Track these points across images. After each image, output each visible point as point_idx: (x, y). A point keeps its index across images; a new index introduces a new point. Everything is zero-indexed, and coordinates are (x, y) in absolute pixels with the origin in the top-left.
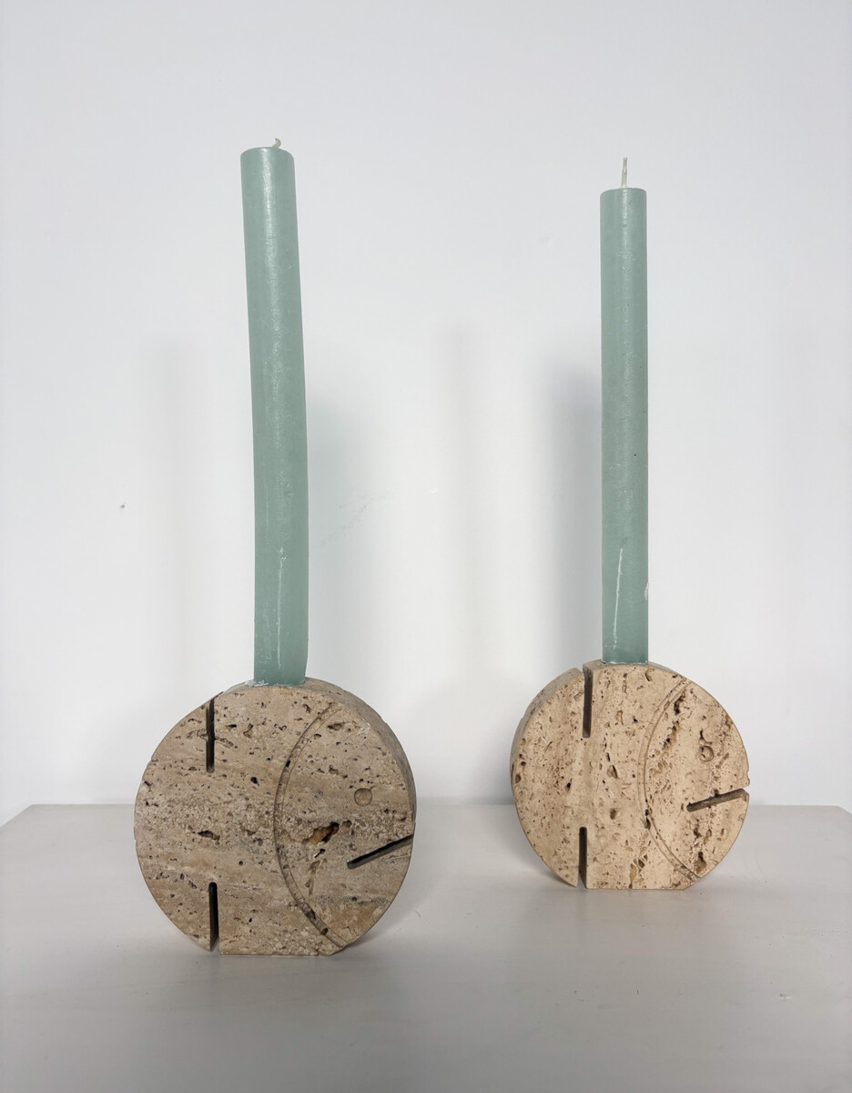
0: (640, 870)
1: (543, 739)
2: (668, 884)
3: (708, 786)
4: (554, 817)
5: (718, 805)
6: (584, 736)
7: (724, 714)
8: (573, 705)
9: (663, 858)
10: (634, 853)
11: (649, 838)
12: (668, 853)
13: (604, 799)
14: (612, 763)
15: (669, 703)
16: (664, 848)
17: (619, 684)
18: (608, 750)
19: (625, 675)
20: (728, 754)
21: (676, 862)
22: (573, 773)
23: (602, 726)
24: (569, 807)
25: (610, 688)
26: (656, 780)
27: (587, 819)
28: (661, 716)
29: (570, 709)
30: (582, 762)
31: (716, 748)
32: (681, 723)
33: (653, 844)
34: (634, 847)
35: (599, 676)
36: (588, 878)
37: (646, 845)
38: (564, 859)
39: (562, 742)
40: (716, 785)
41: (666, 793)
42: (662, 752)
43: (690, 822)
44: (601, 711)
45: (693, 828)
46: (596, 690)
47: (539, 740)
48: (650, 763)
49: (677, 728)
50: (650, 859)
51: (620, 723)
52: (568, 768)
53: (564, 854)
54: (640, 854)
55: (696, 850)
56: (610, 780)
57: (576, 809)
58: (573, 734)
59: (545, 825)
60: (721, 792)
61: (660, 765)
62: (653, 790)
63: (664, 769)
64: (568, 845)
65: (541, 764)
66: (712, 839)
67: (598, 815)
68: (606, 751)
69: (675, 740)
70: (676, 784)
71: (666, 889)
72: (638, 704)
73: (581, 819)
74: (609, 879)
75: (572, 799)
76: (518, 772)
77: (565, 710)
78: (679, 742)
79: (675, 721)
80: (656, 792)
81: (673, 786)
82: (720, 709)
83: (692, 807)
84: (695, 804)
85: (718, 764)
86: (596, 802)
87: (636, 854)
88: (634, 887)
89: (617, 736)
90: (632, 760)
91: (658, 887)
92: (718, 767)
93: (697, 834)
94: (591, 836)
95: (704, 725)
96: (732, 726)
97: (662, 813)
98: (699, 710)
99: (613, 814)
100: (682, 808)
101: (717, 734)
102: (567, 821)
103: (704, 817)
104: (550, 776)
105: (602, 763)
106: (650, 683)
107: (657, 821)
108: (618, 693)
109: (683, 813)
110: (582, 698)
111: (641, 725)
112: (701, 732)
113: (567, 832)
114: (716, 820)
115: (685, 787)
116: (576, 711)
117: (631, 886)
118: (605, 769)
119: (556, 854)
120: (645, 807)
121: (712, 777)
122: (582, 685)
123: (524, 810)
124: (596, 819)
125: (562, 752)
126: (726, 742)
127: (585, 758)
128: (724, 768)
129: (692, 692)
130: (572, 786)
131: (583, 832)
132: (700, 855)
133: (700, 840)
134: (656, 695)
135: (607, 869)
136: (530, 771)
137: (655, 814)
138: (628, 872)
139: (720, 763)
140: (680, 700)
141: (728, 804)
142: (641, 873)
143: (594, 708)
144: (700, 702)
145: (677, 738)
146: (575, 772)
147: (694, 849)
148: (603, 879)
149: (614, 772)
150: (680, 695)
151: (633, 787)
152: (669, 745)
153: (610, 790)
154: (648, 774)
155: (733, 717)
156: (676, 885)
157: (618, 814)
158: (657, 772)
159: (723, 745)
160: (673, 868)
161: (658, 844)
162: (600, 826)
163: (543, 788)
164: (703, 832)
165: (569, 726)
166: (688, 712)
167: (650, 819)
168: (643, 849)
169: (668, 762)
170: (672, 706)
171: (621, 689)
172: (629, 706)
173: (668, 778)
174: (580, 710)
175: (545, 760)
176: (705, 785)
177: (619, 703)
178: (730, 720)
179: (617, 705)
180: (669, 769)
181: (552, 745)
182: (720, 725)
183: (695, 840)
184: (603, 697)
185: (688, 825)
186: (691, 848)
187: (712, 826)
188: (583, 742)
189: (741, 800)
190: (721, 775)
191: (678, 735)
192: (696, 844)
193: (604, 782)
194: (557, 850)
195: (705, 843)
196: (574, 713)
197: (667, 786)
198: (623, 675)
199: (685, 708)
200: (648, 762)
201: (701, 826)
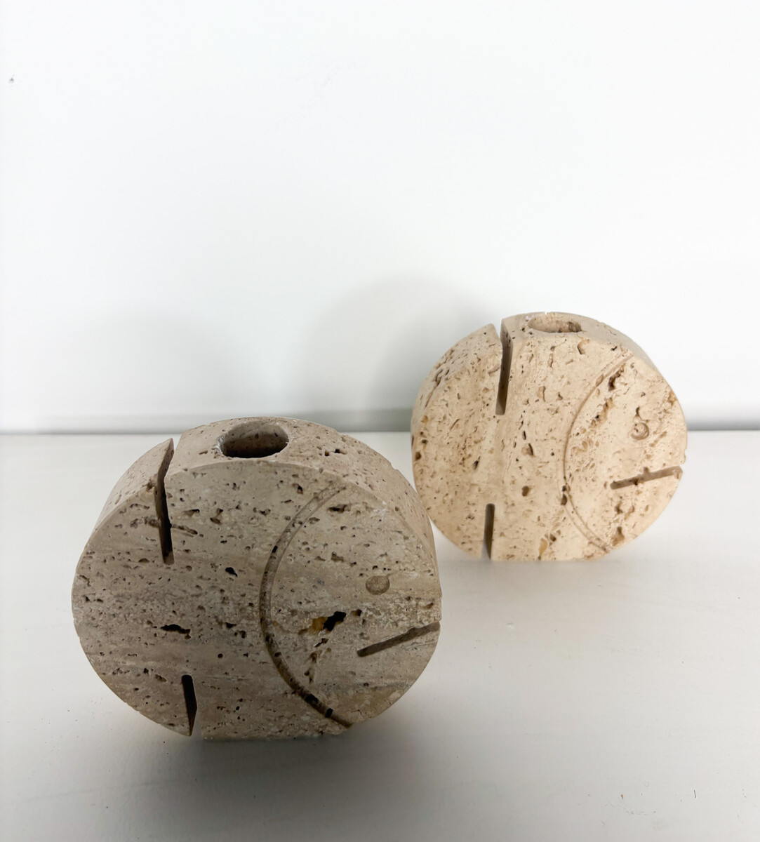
0: (551, 544)
1: (448, 417)
2: (580, 555)
3: (638, 464)
4: (458, 495)
5: (647, 483)
6: (497, 413)
7: (668, 390)
8: (486, 381)
9: (578, 532)
10: (546, 529)
11: (565, 515)
12: (583, 527)
13: (517, 477)
14: (528, 441)
15: (602, 378)
16: (579, 523)
17: (545, 358)
18: (524, 428)
19: (553, 348)
20: (665, 433)
21: (591, 535)
22: (481, 451)
23: (520, 403)
24: (476, 485)
25: (533, 362)
26: (579, 459)
27: (496, 496)
28: (592, 392)
29: (483, 385)
30: (493, 440)
31: (653, 426)
32: (614, 400)
33: (569, 521)
34: (547, 523)
35: (521, 350)
36: (494, 551)
37: (560, 521)
38: (467, 534)
39: (471, 420)
40: (647, 464)
41: (589, 471)
42: (588, 430)
43: (612, 500)
44: (520, 387)
45: (615, 504)
46: (515, 364)
47: (444, 418)
48: (573, 441)
49: (610, 405)
50: (563, 533)
51: (541, 400)
52: (477, 446)
53: (467, 530)
54: (553, 530)
55: (615, 526)
56: (524, 458)
57: (483, 487)
58: (485, 411)
59: (448, 502)
60: (651, 471)
61: (584, 444)
62: (573, 469)
63: (589, 447)
64: (473, 522)
65: (445, 442)
66: (634, 516)
67: (508, 492)
68: (523, 429)
69: (605, 417)
70: (601, 462)
71: (577, 560)
72: (565, 380)
73: (489, 496)
74: (515, 552)
75: (479, 477)
76: (418, 450)
77: (476, 386)
78: (609, 420)
79: (608, 397)
80: (577, 470)
81: (598, 464)
82: (664, 386)
83: (617, 485)
84: (620, 482)
85: (652, 442)
86: (508, 480)
87: (550, 530)
88: (543, 559)
89: (537, 414)
90: (553, 438)
91: (569, 558)
92: (652, 445)
93: (618, 510)
94: (499, 513)
95: (641, 402)
96: (676, 403)
97: (581, 491)
98: (638, 386)
99: (526, 491)
100: (605, 485)
101: (655, 412)
102: (472, 498)
103: (629, 494)
104: (456, 453)
105: (517, 440)
106: (583, 356)
107: (575, 499)
108: (542, 367)
109: (605, 491)
110: (498, 373)
111: (566, 402)
112: (638, 410)
113: (472, 509)
114: (641, 498)
115: (611, 465)
116: (490, 387)
117: (540, 558)
118: (519, 447)
119: (459, 529)
120: (562, 484)
121: (643, 456)
122: (499, 359)
123: (424, 487)
124: (506, 496)
125: (470, 430)
126: (666, 420)
127: (497, 435)
128: (659, 446)
129: (632, 367)
130: (480, 465)
131: (491, 509)
132: (619, 530)
133: (621, 516)
134: (588, 369)
135: (515, 543)
136: (431, 449)
137: (575, 493)
138: (537, 546)
139: (656, 441)
140: (619, 375)
141: (657, 482)
142: (552, 546)
143: (511, 385)
144: (641, 377)
145: (609, 415)
146: (484, 451)
147: (613, 524)
148: (510, 552)
149: (531, 451)
150: (617, 370)
151: (551, 465)
152: (597, 423)
153: (523, 468)
154: (569, 452)
155: (678, 394)
156: (589, 557)
157: (532, 492)
158: (580, 450)
159: (662, 423)
160: (587, 542)
161: (573, 519)
162: (510, 503)
163: (447, 466)
164: (625, 508)
165: (480, 404)
166: (624, 389)
167: (567, 496)
168: (557, 525)
169: (595, 440)
170: (606, 381)
171: (545, 363)
172: (554, 382)
173: (592, 456)
174: (494, 387)
175: (451, 438)
176: (635, 463)
177: (542, 378)
178: (673, 396)
179: (539, 381)
180: (595, 447)
181: (458, 423)
182: (661, 402)
183: (616, 516)
184: (523, 372)
185: (610, 501)
186: (610, 523)
187: (636, 502)
188: (496, 420)
189: (673, 478)
190: (655, 453)
191: (609, 412)
192: (615, 519)
193: (517, 460)
194: (460, 526)
195: (625, 519)
196: (486, 390)
197: (591, 465)
198: (550, 347)
199: (622, 383)
200: (570, 440)
201: (624, 502)
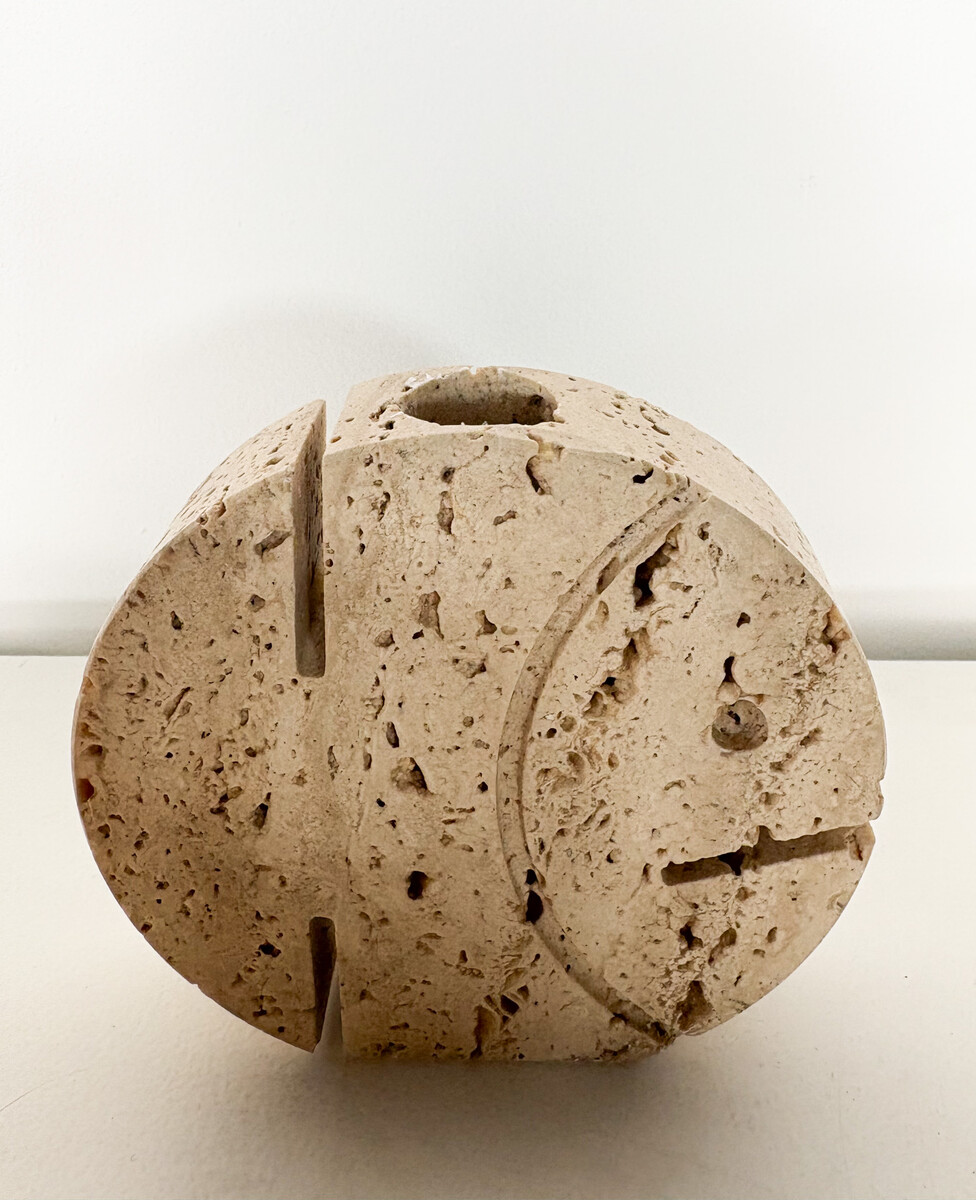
0: (505, 1019)
1: (152, 680)
2: (589, 1049)
3: (739, 818)
4: (223, 894)
5: (766, 870)
6: (301, 672)
7: (822, 611)
8: (253, 576)
9: (578, 992)
10: (487, 982)
11: (535, 949)
13: (386, 849)
14: (405, 751)
15: (613, 569)
17: (428, 508)
19: (447, 475)
20: (818, 732)
21: (616, 998)
22: (270, 777)
23: (366, 643)
24: (268, 869)
25: (390, 519)
26: (561, 799)
27: (332, 898)
28: (584, 607)
29: (245, 588)
30: (301, 749)
31: (774, 715)
32: (655, 635)
34: (488, 968)
37: (524, 964)
38: (266, 992)
39: (226, 691)
40: (764, 817)
41: (595, 837)
42: (581, 722)
43: (668, 911)
44: (361, 593)
45: (678, 923)
46: (335, 523)
47: (143, 683)
48: (539, 753)
49: (640, 647)
50: (537, 994)
51: (430, 633)
52: (256, 763)
53: (264, 982)
54: (506, 985)
55: (681, 981)
56: (401, 801)
57: (292, 874)
58: (264, 664)
60: (780, 836)
61: (573, 759)
62: (547, 832)
63: (588, 769)
64: (276, 962)
65: (159, 752)
66: (737, 955)
67: (367, 889)
68: (384, 717)
69: (633, 685)
70: (628, 812)
71: (584, 1063)
72: (496, 574)
73: (312, 897)
74: (409, 1041)
75: (276, 846)
76: (82, 773)
77: (225, 592)
78: (643, 693)
79: (635, 627)
80: (561, 833)
81: (618, 818)
82: (805, 598)
83: (678, 873)
84: (688, 866)
85: (779, 758)
86: (360, 855)
87: (495, 986)
88: (486, 1057)
89: (423, 674)
90: (478, 743)
91: (561, 1054)
92: (778, 767)
93: (687, 935)
94: (347, 942)
95: (739, 642)
96: (844, 647)
97: (578, 888)
98: (726, 595)
99: (417, 885)
100: (645, 873)
101: (784, 671)
102: (266, 903)
103: (717, 897)
104: (196, 783)
105: (371, 749)
106: (544, 499)
107: (564, 905)
108: (421, 534)
109: (648, 890)
110: (287, 553)
111: (507, 641)
112: (729, 663)
113: (270, 930)
114: (753, 909)
115: (660, 821)
116: (268, 595)
117: (477, 1055)
118: (381, 768)
119: (240, 979)
120: (524, 866)
121: (754, 796)
122: (282, 508)
124: (362, 898)
125: (228, 719)
126: (817, 697)
127: (310, 738)
128: (798, 770)
129: (704, 535)
130: (272, 813)
131: (322, 932)
132: (696, 989)
133: (699, 955)
134: (564, 541)
135: (403, 1016)
136: (121, 771)
137: (554, 889)
138: (467, 1024)
139: (789, 757)
140: (657, 560)
141: (797, 868)
143: (333, 587)
144: (735, 566)
145: (640, 680)
146: (278, 778)
147: (675, 974)
148: (393, 1038)
149: (415, 779)
150: (656, 545)
151: (482, 818)
152: (607, 700)
153: (400, 826)
154: (531, 782)
156: (615, 1054)
157: (432, 889)
158: (563, 779)
159: (804, 704)
160: (607, 1016)
161: (562, 958)
162: (374, 917)
163: (177, 819)
164: (708, 934)
165: (243, 642)
166: (684, 602)
167: (541, 897)
168: (516, 975)
169: (604, 751)
170: (625, 579)
171: (431, 519)
172: (463, 579)
173: (601, 794)
174: (279, 593)
175: (172, 741)
176: (728, 814)
177: (426, 569)
178: (837, 627)
179: (415, 577)
180: (606, 769)
181: (187, 697)
182: (799, 643)
183: (683, 952)
184: (363, 547)
185: (663, 917)
186: (668, 973)
187: (740, 919)
188: (300, 692)
189: (845, 857)
190: (786, 788)
191: (641, 670)
192: (682, 962)
193: (381, 803)
194: (242, 973)
195: (711, 960)
196: (256, 601)
197: (599, 818)
198: (438, 472)
199: (675, 585)
200: (531, 750)
201: (704, 920)
